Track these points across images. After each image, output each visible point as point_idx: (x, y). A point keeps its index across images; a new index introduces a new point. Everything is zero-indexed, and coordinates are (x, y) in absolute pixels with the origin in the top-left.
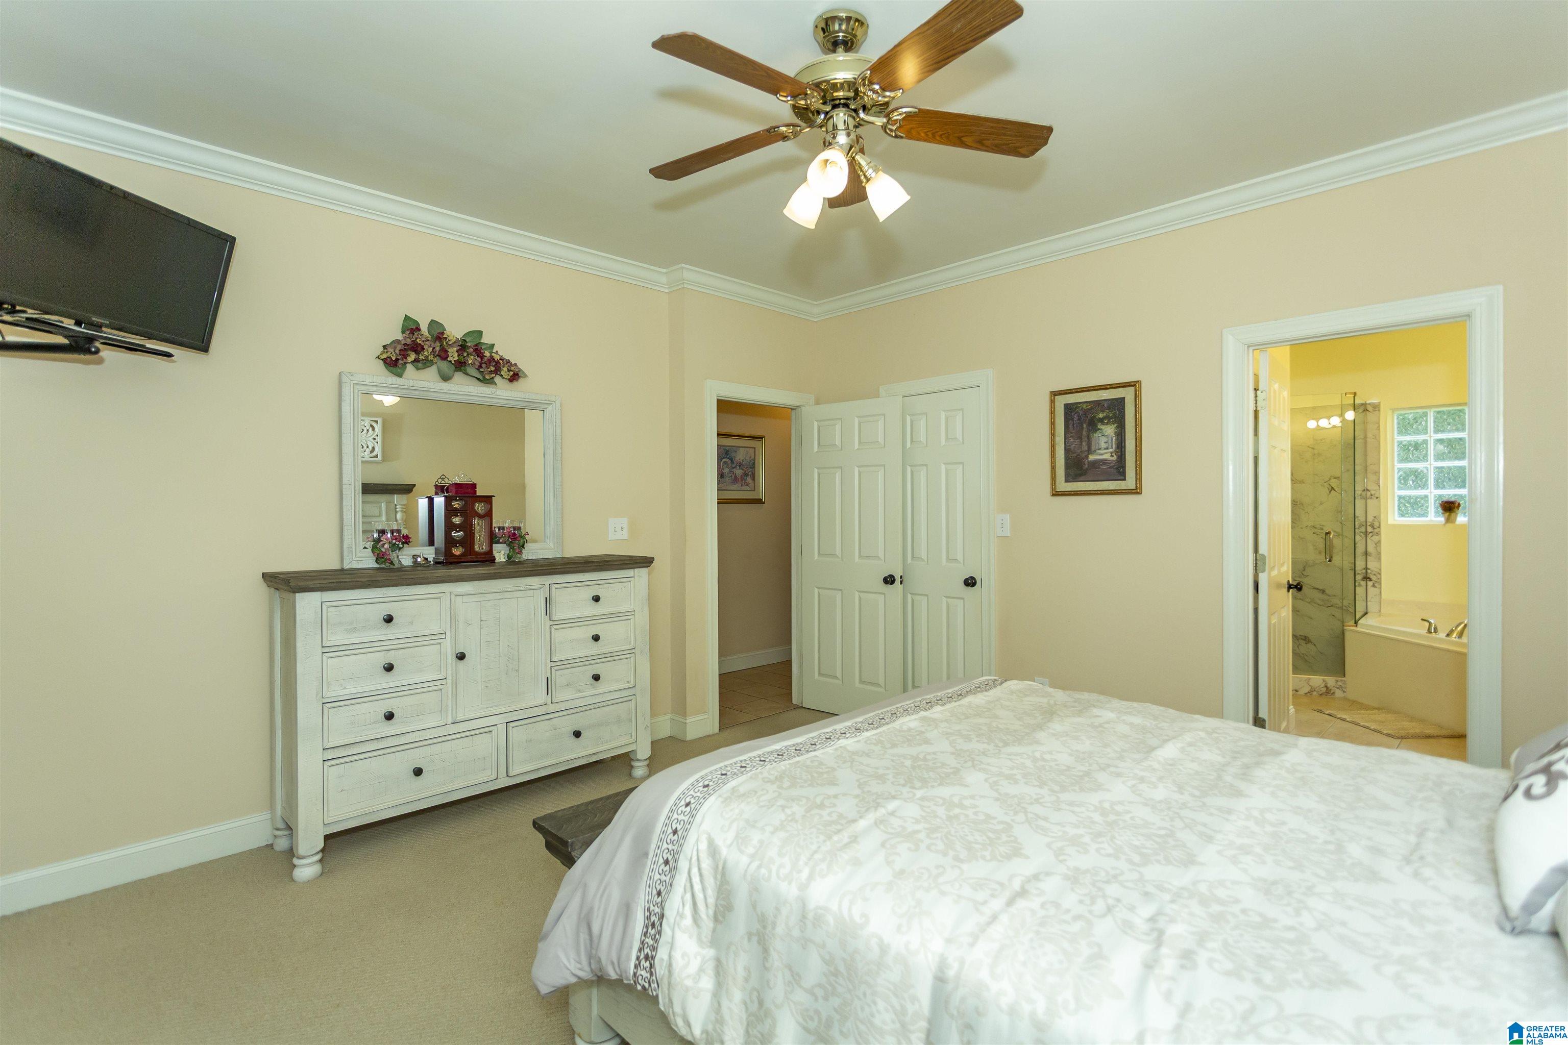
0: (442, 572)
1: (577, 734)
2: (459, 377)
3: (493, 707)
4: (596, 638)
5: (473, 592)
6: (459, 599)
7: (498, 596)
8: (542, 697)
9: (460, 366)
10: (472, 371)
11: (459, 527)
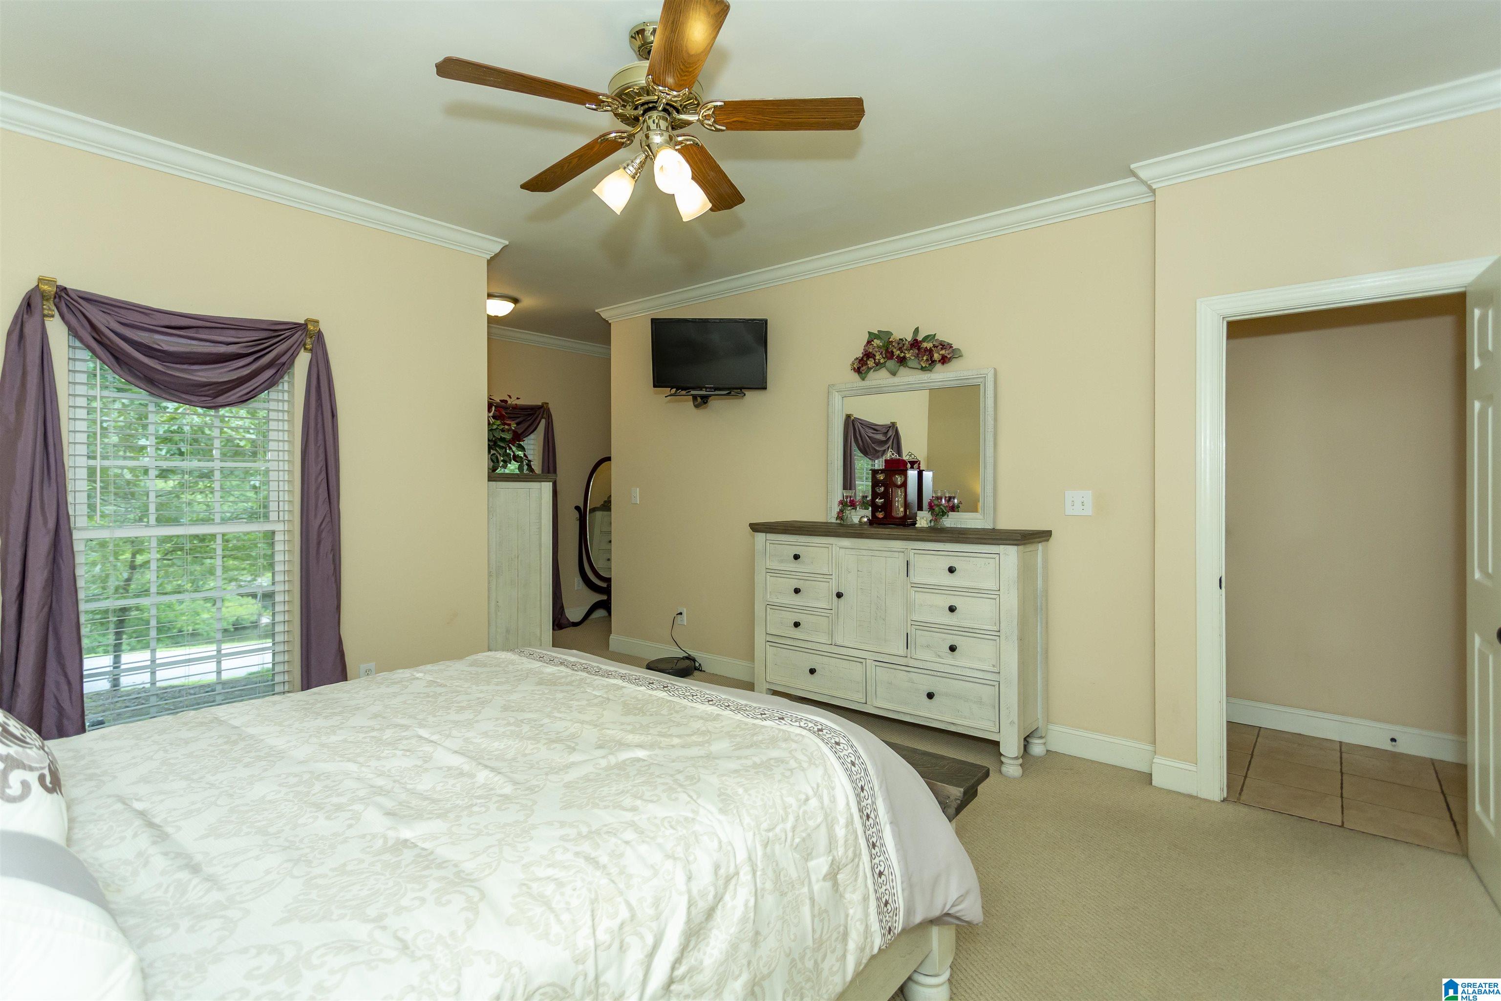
0: (874, 530)
1: (930, 696)
2: (903, 371)
3: (864, 643)
4: (952, 609)
5: (850, 547)
6: (842, 551)
7: (870, 553)
8: (902, 651)
9: (902, 361)
10: (913, 363)
11: (882, 496)
